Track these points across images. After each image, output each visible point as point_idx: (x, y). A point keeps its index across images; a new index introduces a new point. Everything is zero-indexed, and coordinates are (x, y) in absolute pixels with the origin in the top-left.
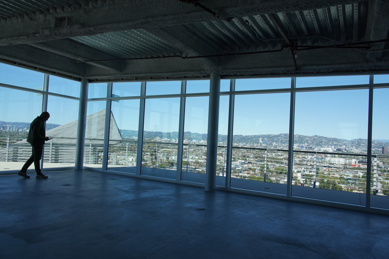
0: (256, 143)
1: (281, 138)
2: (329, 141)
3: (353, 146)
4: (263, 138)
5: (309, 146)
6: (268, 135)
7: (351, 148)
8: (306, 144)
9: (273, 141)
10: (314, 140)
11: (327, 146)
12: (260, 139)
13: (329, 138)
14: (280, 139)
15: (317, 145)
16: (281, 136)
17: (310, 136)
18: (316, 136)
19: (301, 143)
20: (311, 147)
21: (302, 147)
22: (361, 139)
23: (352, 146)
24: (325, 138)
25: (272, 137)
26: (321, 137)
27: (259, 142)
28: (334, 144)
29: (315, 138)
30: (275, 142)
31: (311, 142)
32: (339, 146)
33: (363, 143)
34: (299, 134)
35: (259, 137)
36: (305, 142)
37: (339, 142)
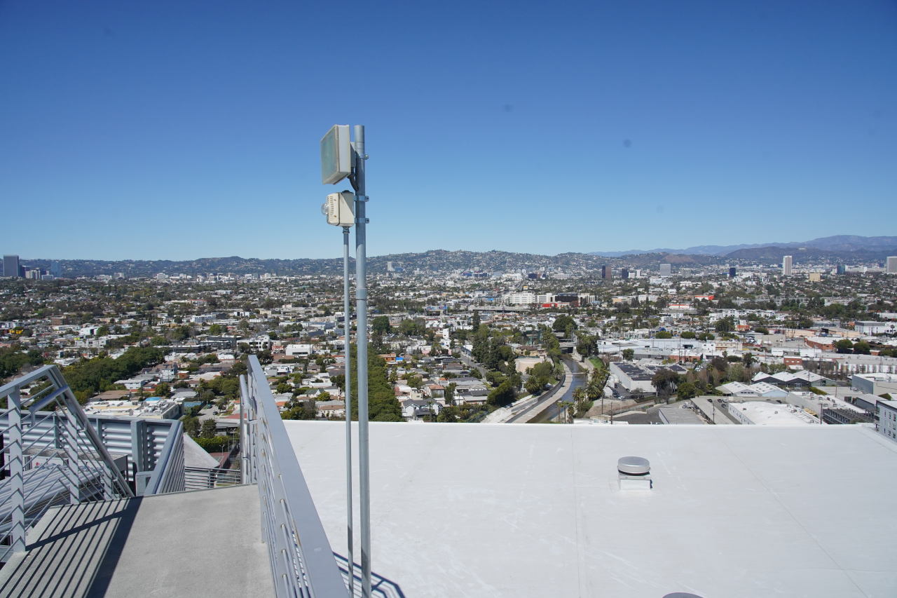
0: (380, 273)
1: (429, 260)
2: (517, 260)
3: (558, 267)
4: (396, 260)
5: (482, 271)
6: (404, 254)
7: (555, 271)
8: (477, 269)
9: (415, 266)
10: (491, 259)
11: (513, 271)
12: (389, 264)
13: (517, 255)
14: (429, 262)
15: (497, 269)
16: (429, 256)
17: (483, 252)
18: (494, 251)
19: (467, 266)
20: (485, 275)
21: (469, 274)
22: (571, 254)
23: (556, 268)
24: (510, 254)
25: (413, 258)
26: (503, 253)
27: (386, 269)
28: (526, 265)
29: (493, 255)
30: (418, 269)
31: (485, 264)
32: (534, 269)
33: (574, 261)
34: (463, 250)
35: (386, 259)
36: (474, 264)
37: (534, 261)
